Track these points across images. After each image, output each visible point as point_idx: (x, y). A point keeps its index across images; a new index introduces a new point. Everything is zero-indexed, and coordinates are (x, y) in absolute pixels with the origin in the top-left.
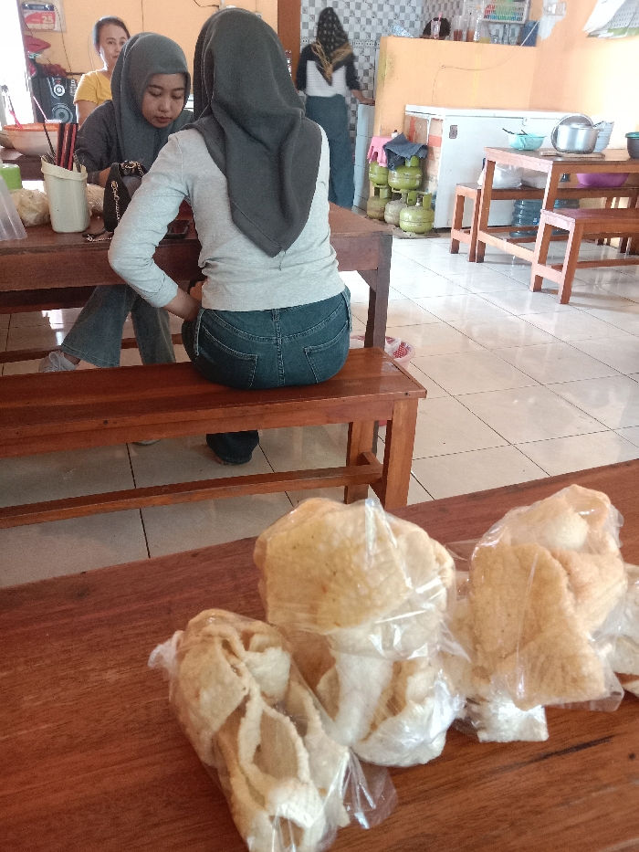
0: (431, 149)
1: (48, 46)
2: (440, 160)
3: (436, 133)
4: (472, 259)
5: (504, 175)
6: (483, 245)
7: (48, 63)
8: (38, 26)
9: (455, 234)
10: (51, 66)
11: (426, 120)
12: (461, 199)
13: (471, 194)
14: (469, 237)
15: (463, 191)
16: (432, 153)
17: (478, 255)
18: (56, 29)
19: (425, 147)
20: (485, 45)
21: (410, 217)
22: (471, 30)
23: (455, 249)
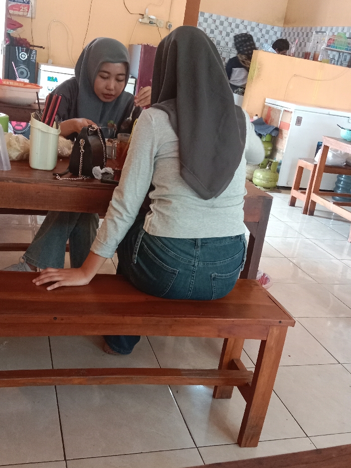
0: (281, 131)
1: (21, 26)
2: (287, 139)
3: (286, 121)
4: (305, 212)
5: (334, 156)
6: (314, 203)
7: (18, 37)
8: (16, 12)
9: (294, 193)
10: (20, 39)
11: (280, 111)
12: (301, 169)
13: (309, 167)
14: (305, 196)
15: (303, 163)
16: (282, 134)
17: (310, 210)
18: (28, 16)
19: (277, 129)
20: (326, 65)
21: (261, 176)
22: (317, 53)
23: (293, 203)
